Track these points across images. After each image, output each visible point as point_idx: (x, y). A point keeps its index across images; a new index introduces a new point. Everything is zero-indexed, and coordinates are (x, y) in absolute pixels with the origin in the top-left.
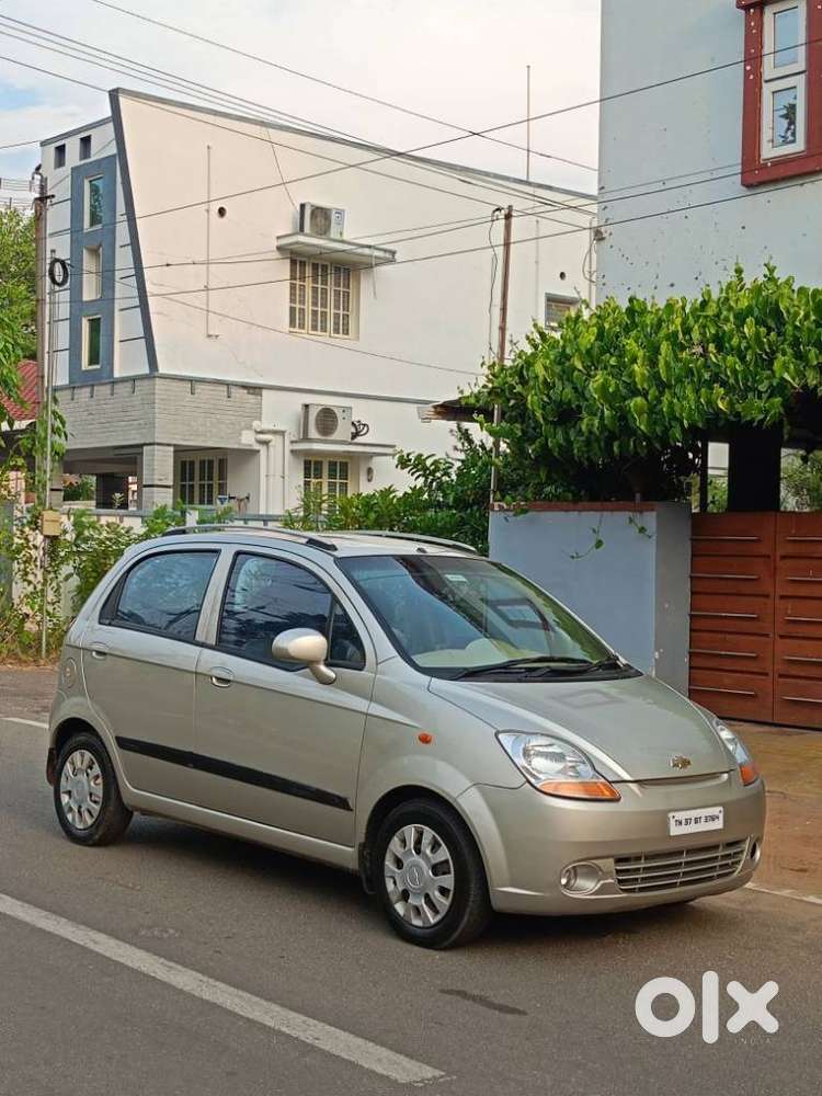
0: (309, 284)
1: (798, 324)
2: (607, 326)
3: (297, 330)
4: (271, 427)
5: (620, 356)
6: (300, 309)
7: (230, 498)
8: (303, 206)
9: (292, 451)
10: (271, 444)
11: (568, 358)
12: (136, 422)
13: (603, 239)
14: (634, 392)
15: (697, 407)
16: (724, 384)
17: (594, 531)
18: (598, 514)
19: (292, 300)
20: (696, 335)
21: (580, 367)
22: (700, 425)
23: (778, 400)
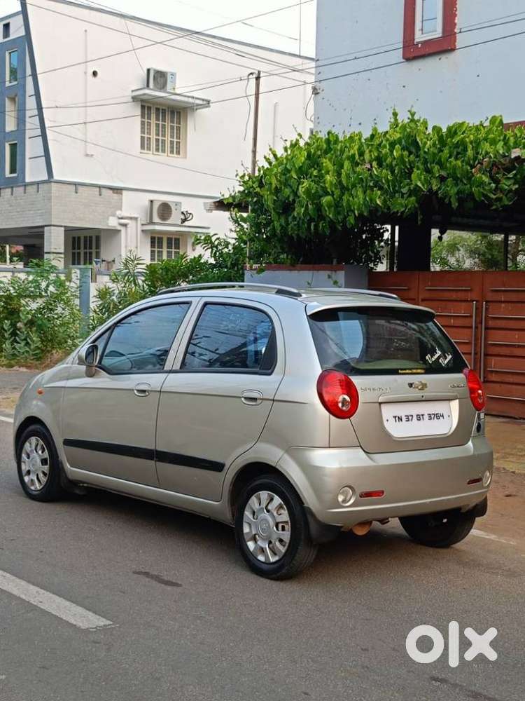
0: (153, 121)
1: (426, 150)
2: (312, 151)
3: (145, 151)
4: (128, 215)
5: (320, 171)
6: (148, 138)
7: (103, 261)
8: (148, 70)
9: (143, 231)
10: (128, 226)
11: (289, 171)
12: (40, 211)
13: (318, 93)
14: (327, 194)
15: (364, 202)
16: (381, 188)
17: (309, 283)
18: (311, 272)
19: (143, 132)
20: (367, 157)
21: (296, 177)
22: (365, 214)
23: (413, 199)
